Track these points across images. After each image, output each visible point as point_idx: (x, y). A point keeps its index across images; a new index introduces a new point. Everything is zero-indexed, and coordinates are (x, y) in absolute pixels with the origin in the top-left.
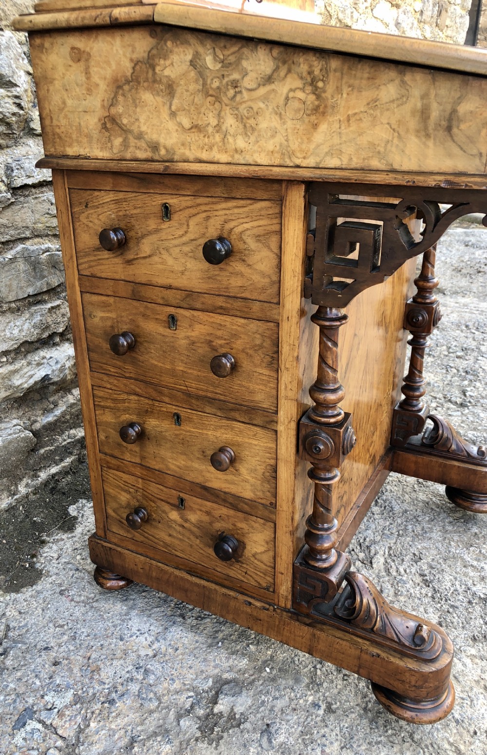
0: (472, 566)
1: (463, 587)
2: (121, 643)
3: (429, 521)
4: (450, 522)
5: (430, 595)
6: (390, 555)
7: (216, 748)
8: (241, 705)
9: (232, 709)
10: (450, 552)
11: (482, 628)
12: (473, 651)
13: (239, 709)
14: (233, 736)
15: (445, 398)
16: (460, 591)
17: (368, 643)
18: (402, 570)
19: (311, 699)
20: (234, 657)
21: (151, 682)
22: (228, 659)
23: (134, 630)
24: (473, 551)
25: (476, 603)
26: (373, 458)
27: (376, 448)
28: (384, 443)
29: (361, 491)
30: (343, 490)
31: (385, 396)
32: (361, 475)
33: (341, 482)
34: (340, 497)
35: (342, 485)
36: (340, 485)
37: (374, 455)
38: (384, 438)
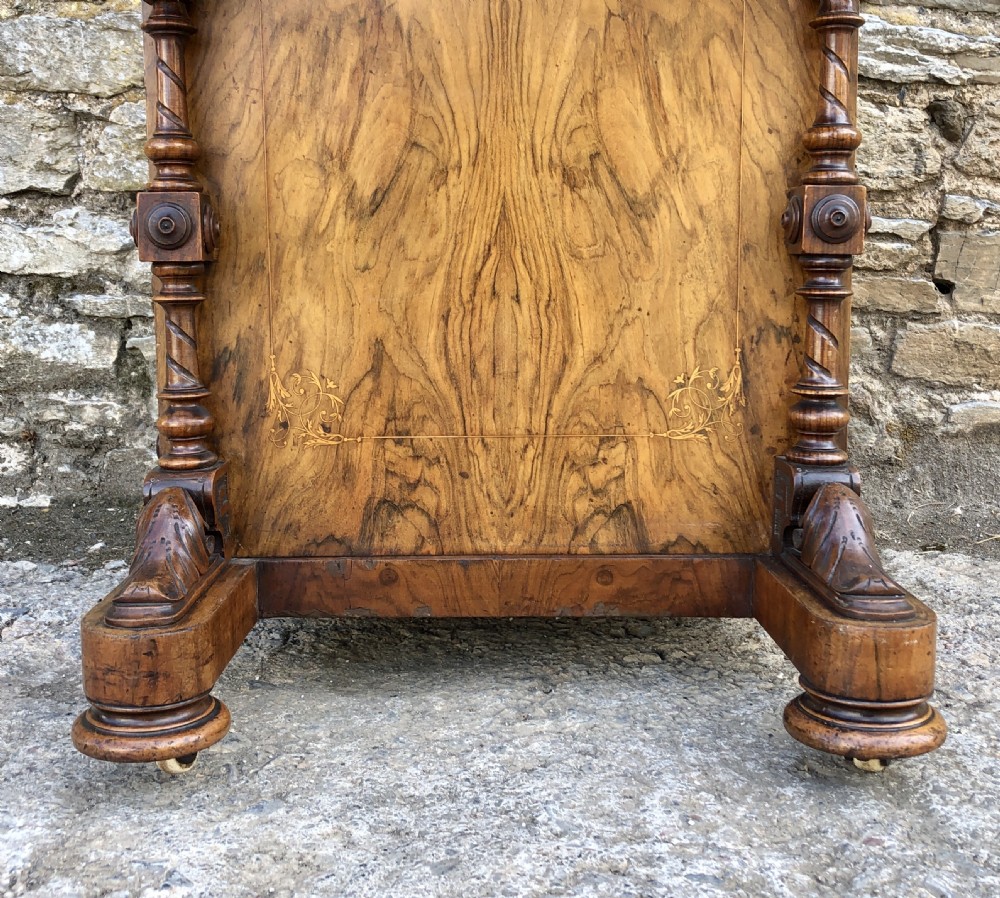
26: (618, 510)
27: (642, 495)
28: (712, 519)
29: (541, 549)
30: (415, 471)
31: (680, 380)
32: (531, 501)
33: (398, 443)
34: (394, 474)
35: (401, 450)
36: (390, 444)
37: (628, 505)
38: (705, 502)
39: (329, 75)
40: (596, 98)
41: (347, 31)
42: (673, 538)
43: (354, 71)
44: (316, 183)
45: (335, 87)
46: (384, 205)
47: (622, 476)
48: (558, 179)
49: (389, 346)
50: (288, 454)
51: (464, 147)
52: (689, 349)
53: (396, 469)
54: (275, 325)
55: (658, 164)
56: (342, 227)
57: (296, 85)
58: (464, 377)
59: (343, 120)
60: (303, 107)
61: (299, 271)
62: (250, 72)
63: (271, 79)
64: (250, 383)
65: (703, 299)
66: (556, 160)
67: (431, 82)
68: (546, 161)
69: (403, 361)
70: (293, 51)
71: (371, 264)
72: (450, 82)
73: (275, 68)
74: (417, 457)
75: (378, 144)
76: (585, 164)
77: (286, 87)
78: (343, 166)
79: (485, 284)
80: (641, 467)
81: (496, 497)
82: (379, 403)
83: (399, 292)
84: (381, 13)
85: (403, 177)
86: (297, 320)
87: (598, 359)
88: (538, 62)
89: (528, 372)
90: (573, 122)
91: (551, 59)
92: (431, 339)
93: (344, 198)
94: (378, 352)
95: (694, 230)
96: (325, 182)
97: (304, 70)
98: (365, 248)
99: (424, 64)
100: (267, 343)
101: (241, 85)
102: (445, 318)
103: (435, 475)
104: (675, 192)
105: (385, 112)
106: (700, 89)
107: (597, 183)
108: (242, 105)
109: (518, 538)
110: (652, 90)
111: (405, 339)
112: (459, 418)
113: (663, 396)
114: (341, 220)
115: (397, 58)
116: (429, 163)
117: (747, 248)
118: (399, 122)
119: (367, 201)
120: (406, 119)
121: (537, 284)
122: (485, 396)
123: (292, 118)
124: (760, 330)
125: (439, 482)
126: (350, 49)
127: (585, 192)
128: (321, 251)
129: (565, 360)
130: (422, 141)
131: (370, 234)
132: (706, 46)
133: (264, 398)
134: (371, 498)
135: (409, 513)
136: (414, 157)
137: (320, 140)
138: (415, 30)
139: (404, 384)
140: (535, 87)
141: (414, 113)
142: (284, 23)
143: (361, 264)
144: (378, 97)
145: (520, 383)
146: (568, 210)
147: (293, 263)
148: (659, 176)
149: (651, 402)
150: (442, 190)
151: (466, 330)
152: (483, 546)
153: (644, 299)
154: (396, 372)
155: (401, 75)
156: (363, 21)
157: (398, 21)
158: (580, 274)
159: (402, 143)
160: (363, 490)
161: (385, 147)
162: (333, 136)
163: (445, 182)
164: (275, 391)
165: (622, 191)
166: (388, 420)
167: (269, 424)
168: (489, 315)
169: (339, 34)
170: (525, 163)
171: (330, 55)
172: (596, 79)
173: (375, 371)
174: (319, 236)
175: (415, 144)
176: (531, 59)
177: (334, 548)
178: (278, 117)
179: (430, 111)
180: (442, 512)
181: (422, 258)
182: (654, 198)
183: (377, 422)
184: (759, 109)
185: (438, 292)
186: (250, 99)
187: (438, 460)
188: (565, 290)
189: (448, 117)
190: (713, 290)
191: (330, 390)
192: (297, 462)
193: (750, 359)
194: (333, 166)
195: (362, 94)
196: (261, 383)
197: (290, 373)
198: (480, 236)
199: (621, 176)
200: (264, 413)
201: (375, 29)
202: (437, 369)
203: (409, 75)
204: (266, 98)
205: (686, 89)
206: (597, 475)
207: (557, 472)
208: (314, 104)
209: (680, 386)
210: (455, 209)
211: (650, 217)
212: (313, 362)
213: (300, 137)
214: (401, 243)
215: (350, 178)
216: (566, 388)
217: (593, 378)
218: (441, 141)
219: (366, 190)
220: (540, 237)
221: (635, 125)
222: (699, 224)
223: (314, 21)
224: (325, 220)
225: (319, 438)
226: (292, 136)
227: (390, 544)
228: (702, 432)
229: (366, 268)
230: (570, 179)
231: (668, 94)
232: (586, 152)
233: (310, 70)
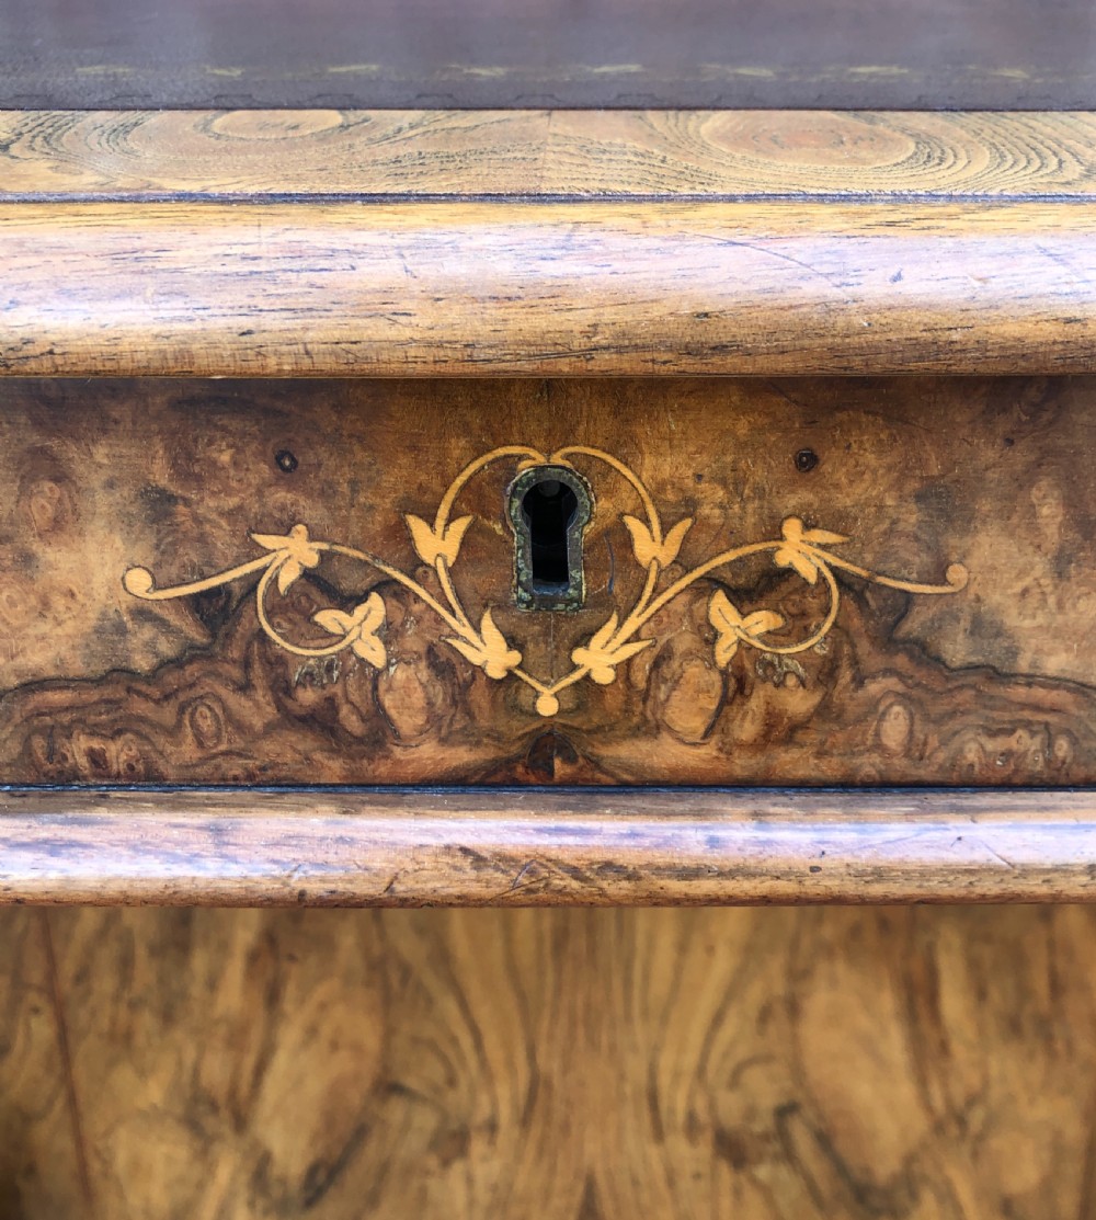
39: (200, 961)
40: (794, 1009)
43: (253, 958)
44: (182, 1153)
45: (213, 984)
46: (332, 1188)
48: (705, 1149)
51: (503, 1091)
55: (920, 1124)
57: (126, 980)
59: (233, 1045)
60: (147, 1021)
62: (19, 957)
63: (68, 967)
66: (703, 1117)
67: (431, 981)
68: (680, 1117)
70: (111, 919)
72: (467, 978)
73: (76, 948)
75: (315, 1087)
76: (764, 1123)
77: (106, 983)
78: (241, 1122)
85: (373, 1142)
88: (667, 940)
90: (743, 1052)
93: (244, 1178)
96: (204, 1151)
97: (141, 952)
99: (410, 946)
104: (956, 1174)
105: (326, 1032)
106: (1024, 992)
107: (789, 1155)
108: (10, 1016)
110: (919, 998)
114: (242, 1213)
116: (426, 1120)
118: (357, 1049)
119: (297, 1181)
120: (372, 1044)
123: (122, 1040)
127: (763, 1172)
130: (411, 1082)
136: (396, 1111)
137: (186, 1078)
140: (659, 989)
141: (389, 1034)
144: (311, 1004)
146: (726, 1202)
148: (924, 1146)
150: (458, 1166)
155: (359, 965)
159: (366, 1083)
161: (335, 1091)
162: (216, 1070)
163: (463, 1153)
165: (843, 1170)
170: (633, 1121)
171: (196, 927)
175: (397, 1088)
178: (92, 1038)
179: (429, 1030)
182: (909, 1181)
186: (25, 1006)
189: (466, 1042)
194: (221, 1125)
195: (273, 1000)
199: (842, 1145)
203: (375, 966)
204: (59, 1002)
208: (168, 1017)
210: (483, 1197)
211: (898, 1213)
213: (142, 1073)
215: (256, 1144)
218: (452, 1082)
219: (292, 1164)
221: (880, 1062)
226: (125, 1073)
230: (732, 1149)
231: (954, 1003)
232: (768, 1104)
233: (156, 951)
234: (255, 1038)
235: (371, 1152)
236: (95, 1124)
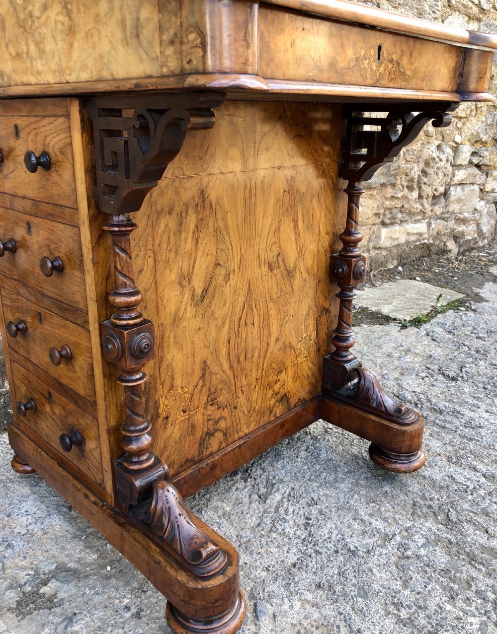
0: (362, 520)
1: (339, 536)
2: (6, 519)
3: (346, 472)
4: (367, 478)
5: (303, 537)
6: (290, 495)
7: (19, 621)
8: (65, 592)
9: (56, 593)
10: (348, 503)
11: (332, 577)
12: (310, 597)
13: (61, 595)
14: (41, 616)
15: (439, 370)
16: (334, 538)
17: (158, 550)
18: (291, 510)
19: (126, 601)
20: (88, 551)
21: (7, 555)
22: (81, 550)
23: (23, 511)
24: (373, 507)
25: (342, 554)
26: (283, 398)
27: (289, 388)
28: (307, 388)
29: (260, 425)
30: (218, 415)
31: (300, 339)
32: (256, 409)
33: (212, 405)
34: (210, 420)
35: (213, 408)
36: (209, 407)
37: (285, 395)
38: (306, 382)
39: (183, 236)
40: (279, 230)
41: (191, 211)
42: (297, 401)
43: (193, 233)
44: (178, 293)
45: (186, 242)
46: (206, 296)
47: (284, 384)
48: (267, 268)
49: (208, 362)
50: (169, 431)
51: (236, 261)
52: (303, 326)
53: (212, 417)
54: (162, 370)
55: (297, 254)
56: (190, 312)
57: (169, 244)
58: (235, 365)
59: (189, 259)
60: (173, 254)
61: (172, 339)
62: (147, 241)
63: (157, 242)
64: (151, 404)
65: (307, 305)
66: (266, 260)
67: (224, 232)
68: (263, 261)
69: (214, 368)
70: (166, 226)
71: (201, 326)
72: (231, 231)
73: (159, 236)
74: (219, 408)
75: (204, 267)
76: (275, 259)
77: (164, 246)
78: (190, 281)
79: (243, 322)
80: (289, 378)
81: (246, 412)
82: (204, 389)
83: (212, 336)
84: (204, 201)
85: (214, 281)
86: (171, 364)
87: (278, 340)
88: (261, 216)
89: (256, 355)
90: (272, 242)
91: (265, 214)
92: (224, 354)
93: (190, 297)
94: (205, 366)
95: (306, 278)
96: (182, 291)
97: (172, 235)
98: (199, 319)
99: (221, 224)
100: (158, 380)
101: (143, 249)
102: (229, 342)
103: (225, 413)
104: (301, 265)
105: (206, 251)
106: (309, 219)
107: (279, 267)
108: (144, 259)
109: (253, 425)
110: (296, 222)
111: (214, 356)
112: (234, 384)
113: (295, 347)
114: (189, 308)
115: (211, 224)
116: (223, 272)
117: (319, 282)
118: (212, 254)
119: (199, 296)
120: (214, 253)
121: (260, 316)
122: (242, 370)
123: (167, 261)
124: (321, 312)
125: (227, 416)
126: (191, 221)
127: (275, 271)
128: (181, 327)
129: (268, 344)
130: (221, 262)
131: (201, 311)
132: (311, 202)
133: (158, 408)
134: (202, 435)
135: (216, 434)
136: (218, 270)
137: (179, 271)
138: (218, 207)
139: (214, 377)
140: (260, 228)
141: (218, 248)
142: (162, 210)
143: (197, 328)
144: (204, 244)
145: (254, 360)
146: (270, 280)
147: (169, 337)
148: (297, 259)
149: (293, 351)
150: (228, 283)
151: (236, 344)
152: (241, 434)
153: (291, 312)
154: (211, 373)
155: (213, 231)
156: (197, 205)
157: (211, 204)
158: (273, 307)
159: (213, 265)
160: (199, 433)
161: (207, 268)
162: (185, 267)
163: (229, 279)
164: (163, 402)
165: (286, 268)
166: (208, 396)
167: (160, 420)
168: (244, 336)
169: (187, 214)
170: (256, 264)
171: (183, 226)
172: (280, 221)
173: (203, 376)
174: (180, 319)
175: (218, 264)
176: (259, 215)
177: (189, 464)
178: (161, 263)
179: (224, 247)
180: (228, 428)
181: (221, 317)
182: (295, 269)
183: (204, 399)
184: (324, 225)
185: (227, 331)
186: (147, 256)
187: (226, 406)
188: (269, 315)
189: (230, 249)
190: (310, 301)
191: (186, 393)
192: (173, 432)
193: (318, 324)
194: (185, 283)
195: (197, 244)
196: (156, 402)
197: (168, 392)
198: (241, 300)
199: (286, 262)
200: (158, 416)
201: (202, 209)
202: (226, 366)
203: (215, 231)
204: (155, 253)
205: (305, 221)
206: (276, 387)
207: (265, 392)
208: (177, 253)
209: (301, 341)
210: (232, 291)
211: (293, 276)
212: (178, 382)
213: (171, 271)
214: (213, 312)
215: (192, 287)
216: (268, 355)
217: (276, 349)
218: (227, 261)
219: (199, 291)
220: (261, 294)
221: (290, 239)
222: (307, 275)
223: (176, 209)
224: (182, 310)
225: (182, 417)
226: (167, 271)
227: (209, 452)
228: (306, 357)
229: (199, 329)
230: (271, 268)
231: (300, 223)
232: (276, 254)
233: (175, 235)
234: (193, 256)
235: (213, 283)
236: (160, 289)
